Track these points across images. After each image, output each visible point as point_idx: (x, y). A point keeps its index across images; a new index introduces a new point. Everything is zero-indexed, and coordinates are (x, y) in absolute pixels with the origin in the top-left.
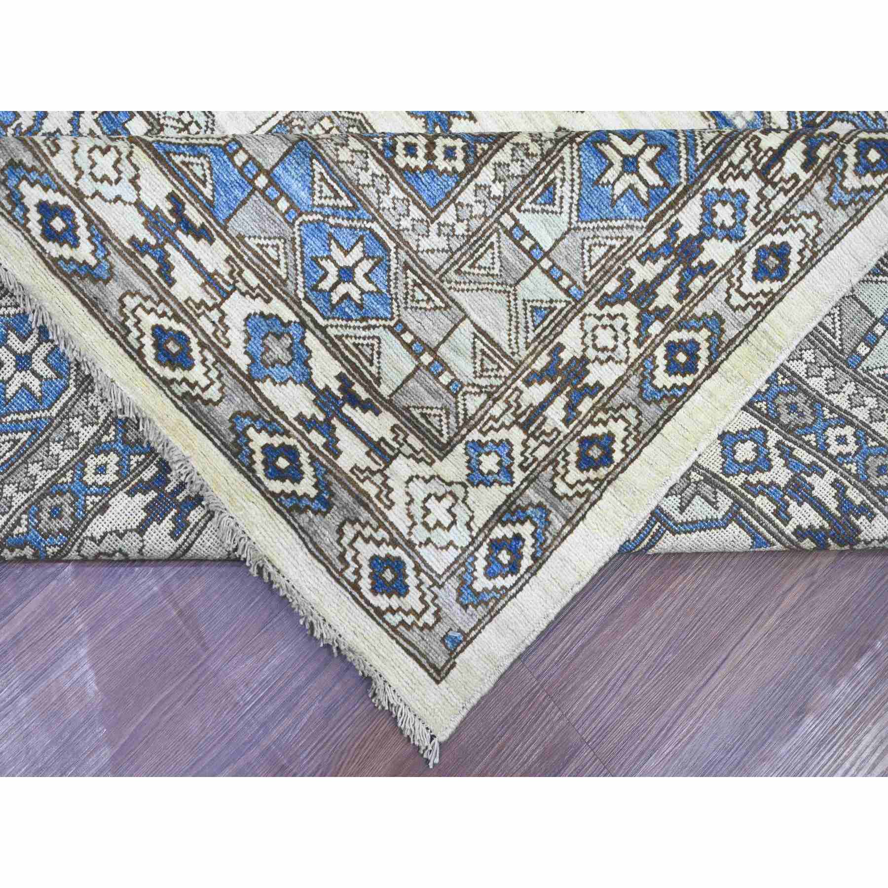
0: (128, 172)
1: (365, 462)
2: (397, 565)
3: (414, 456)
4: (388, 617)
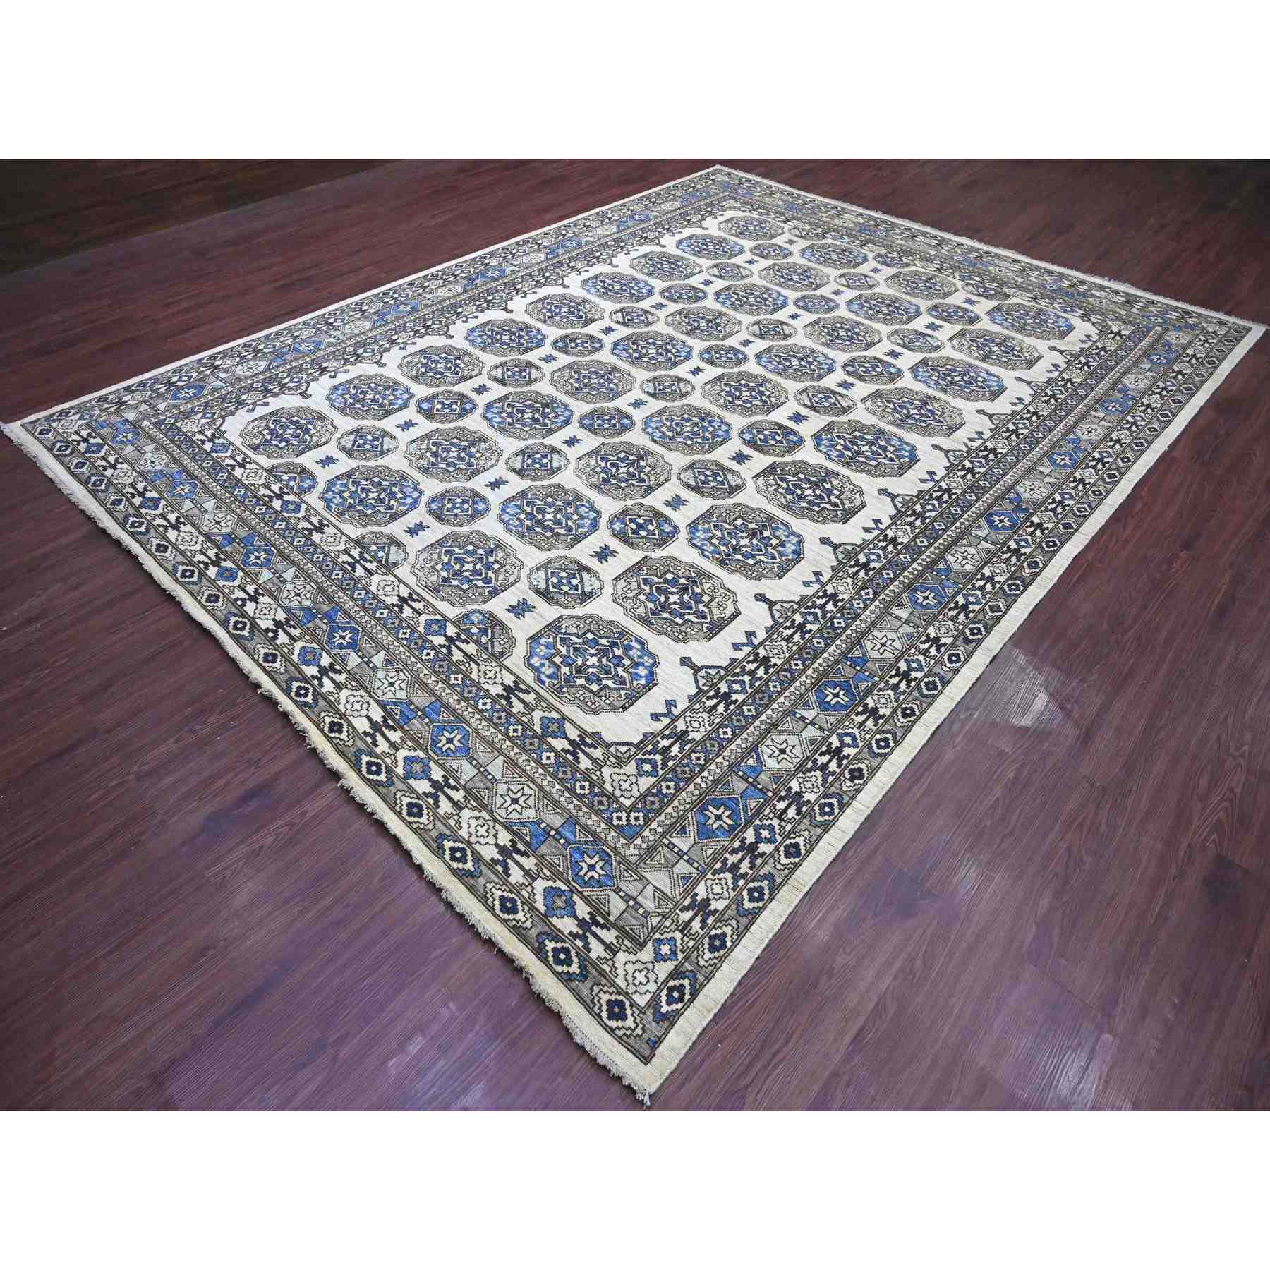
0: (492, 832)
1: (603, 954)
2: (621, 1004)
3: (627, 951)
4: (617, 1032)
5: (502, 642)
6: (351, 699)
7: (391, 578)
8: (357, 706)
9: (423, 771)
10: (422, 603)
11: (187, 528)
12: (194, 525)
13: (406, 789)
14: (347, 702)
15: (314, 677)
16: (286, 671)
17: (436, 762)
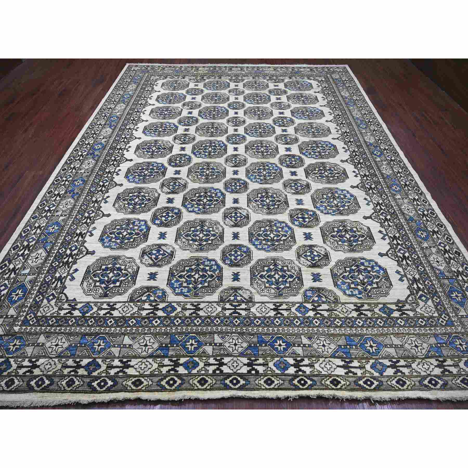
5: (330, 295)
6: (323, 366)
7: (257, 305)
8: (328, 366)
9: (383, 366)
10: (284, 304)
11: (133, 362)
12: (135, 357)
13: (387, 378)
14: (322, 368)
15: (297, 372)
16: (284, 381)
17: (379, 358)
